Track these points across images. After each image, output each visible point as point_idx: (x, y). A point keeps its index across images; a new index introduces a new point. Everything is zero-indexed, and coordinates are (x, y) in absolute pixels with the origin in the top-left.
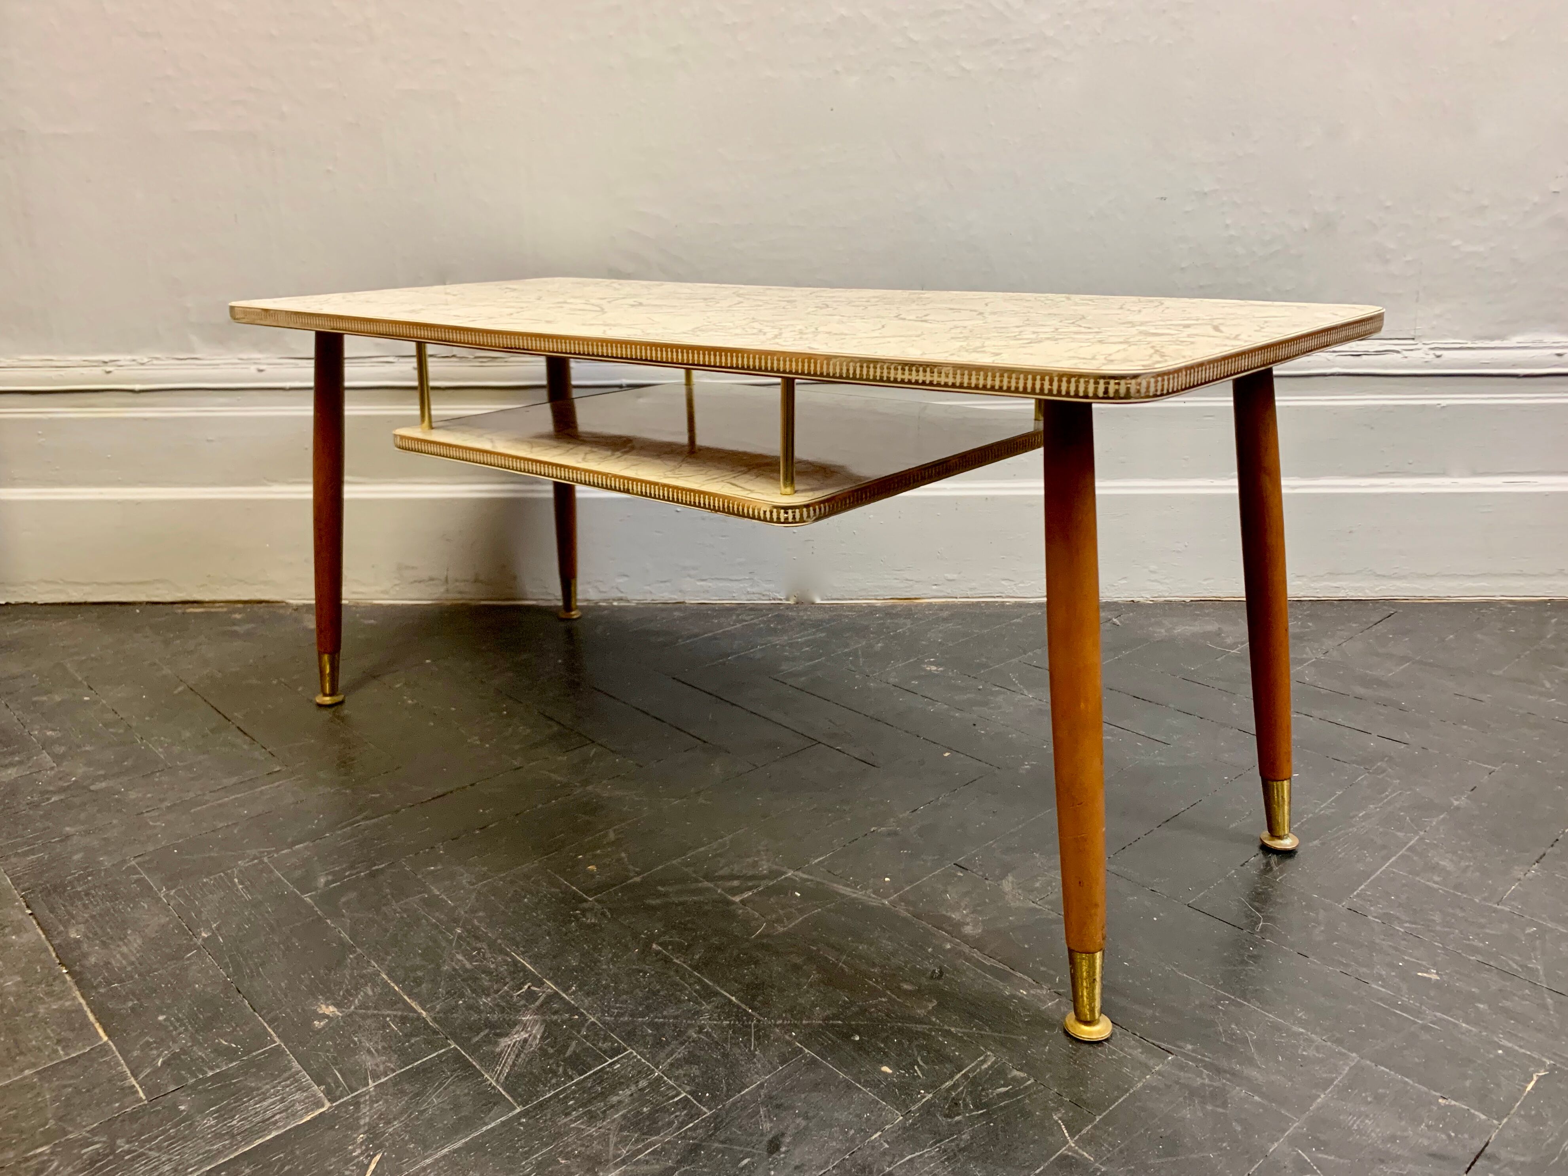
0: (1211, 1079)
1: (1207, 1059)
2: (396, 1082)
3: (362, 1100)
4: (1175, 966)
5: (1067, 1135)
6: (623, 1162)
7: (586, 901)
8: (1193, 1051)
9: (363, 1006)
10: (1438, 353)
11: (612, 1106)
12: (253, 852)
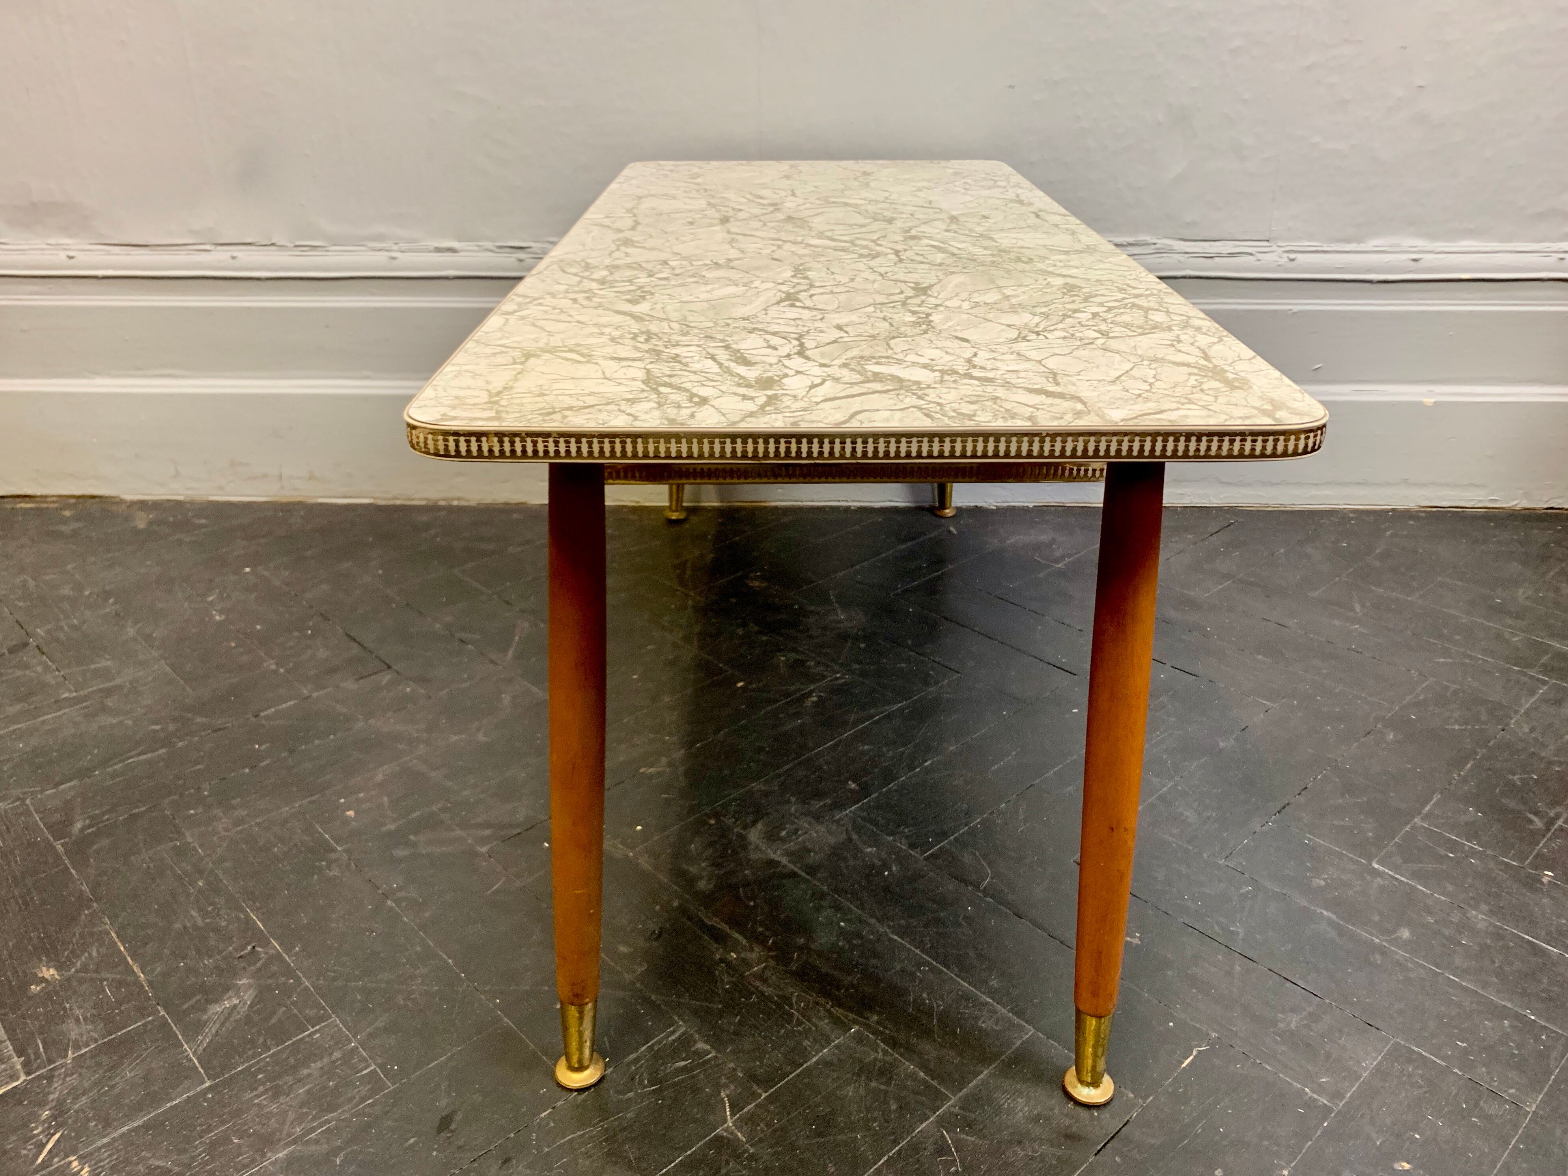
0: (885, 1052)
1: (887, 1031)
2: (94, 1054)
3: (57, 1073)
4: (889, 927)
5: (728, 1113)
6: (295, 1141)
7: (333, 850)
8: (878, 1023)
9: (84, 969)
10: (1292, 256)
11: (300, 1080)
12: (16, 792)
